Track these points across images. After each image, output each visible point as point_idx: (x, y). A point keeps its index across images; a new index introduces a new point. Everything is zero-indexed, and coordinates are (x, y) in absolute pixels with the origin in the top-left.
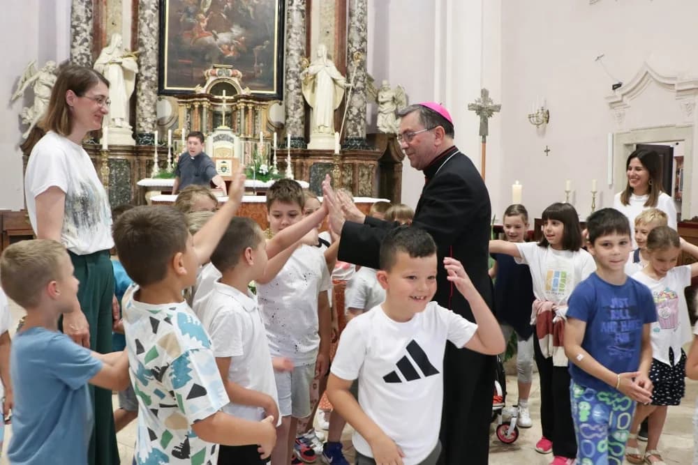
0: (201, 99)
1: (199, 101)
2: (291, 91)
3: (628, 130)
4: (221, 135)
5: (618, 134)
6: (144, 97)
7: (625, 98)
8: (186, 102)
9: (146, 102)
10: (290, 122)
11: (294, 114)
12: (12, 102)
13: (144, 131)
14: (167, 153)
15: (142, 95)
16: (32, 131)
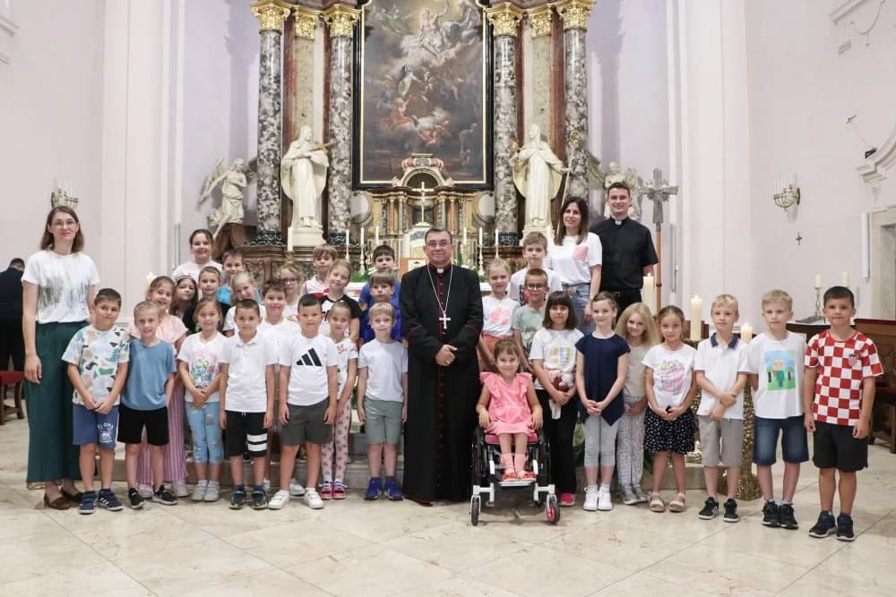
0: (397, 193)
1: (395, 195)
2: (501, 180)
3: (884, 208)
4: (419, 232)
5: (874, 213)
6: (336, 193)
7: (879, 167)
8: (381, 197)
9: (338, 198)
10: (500, 215)
11: (504, 206)
12: (201, 203)
13: (336, 230)
14: (360, 254)
15: (334, 190)
16: (219, 233)
